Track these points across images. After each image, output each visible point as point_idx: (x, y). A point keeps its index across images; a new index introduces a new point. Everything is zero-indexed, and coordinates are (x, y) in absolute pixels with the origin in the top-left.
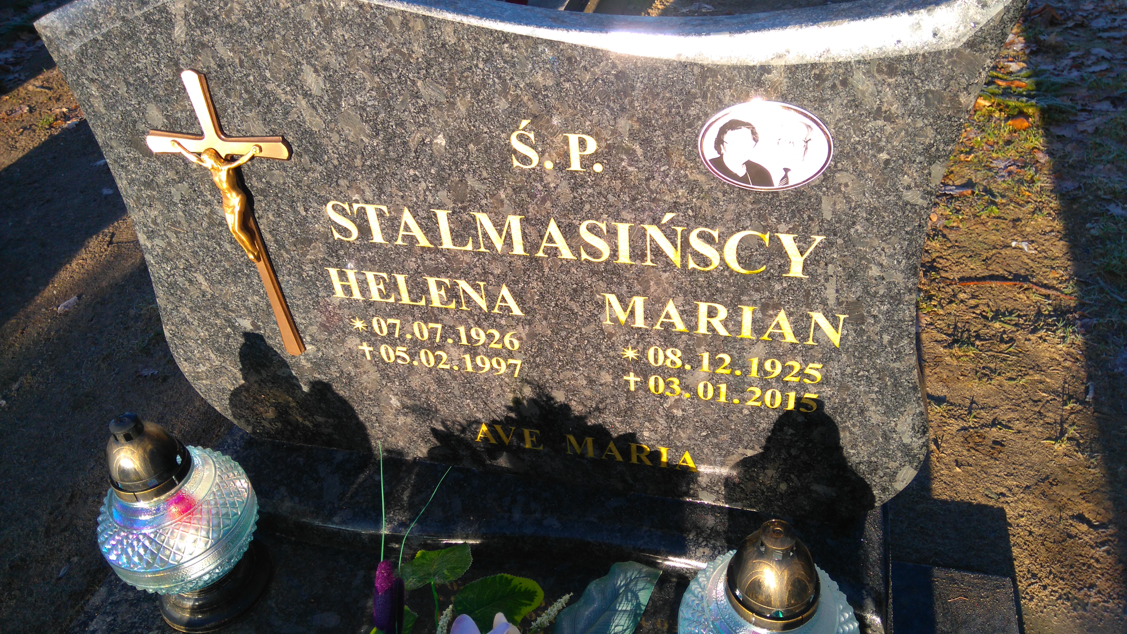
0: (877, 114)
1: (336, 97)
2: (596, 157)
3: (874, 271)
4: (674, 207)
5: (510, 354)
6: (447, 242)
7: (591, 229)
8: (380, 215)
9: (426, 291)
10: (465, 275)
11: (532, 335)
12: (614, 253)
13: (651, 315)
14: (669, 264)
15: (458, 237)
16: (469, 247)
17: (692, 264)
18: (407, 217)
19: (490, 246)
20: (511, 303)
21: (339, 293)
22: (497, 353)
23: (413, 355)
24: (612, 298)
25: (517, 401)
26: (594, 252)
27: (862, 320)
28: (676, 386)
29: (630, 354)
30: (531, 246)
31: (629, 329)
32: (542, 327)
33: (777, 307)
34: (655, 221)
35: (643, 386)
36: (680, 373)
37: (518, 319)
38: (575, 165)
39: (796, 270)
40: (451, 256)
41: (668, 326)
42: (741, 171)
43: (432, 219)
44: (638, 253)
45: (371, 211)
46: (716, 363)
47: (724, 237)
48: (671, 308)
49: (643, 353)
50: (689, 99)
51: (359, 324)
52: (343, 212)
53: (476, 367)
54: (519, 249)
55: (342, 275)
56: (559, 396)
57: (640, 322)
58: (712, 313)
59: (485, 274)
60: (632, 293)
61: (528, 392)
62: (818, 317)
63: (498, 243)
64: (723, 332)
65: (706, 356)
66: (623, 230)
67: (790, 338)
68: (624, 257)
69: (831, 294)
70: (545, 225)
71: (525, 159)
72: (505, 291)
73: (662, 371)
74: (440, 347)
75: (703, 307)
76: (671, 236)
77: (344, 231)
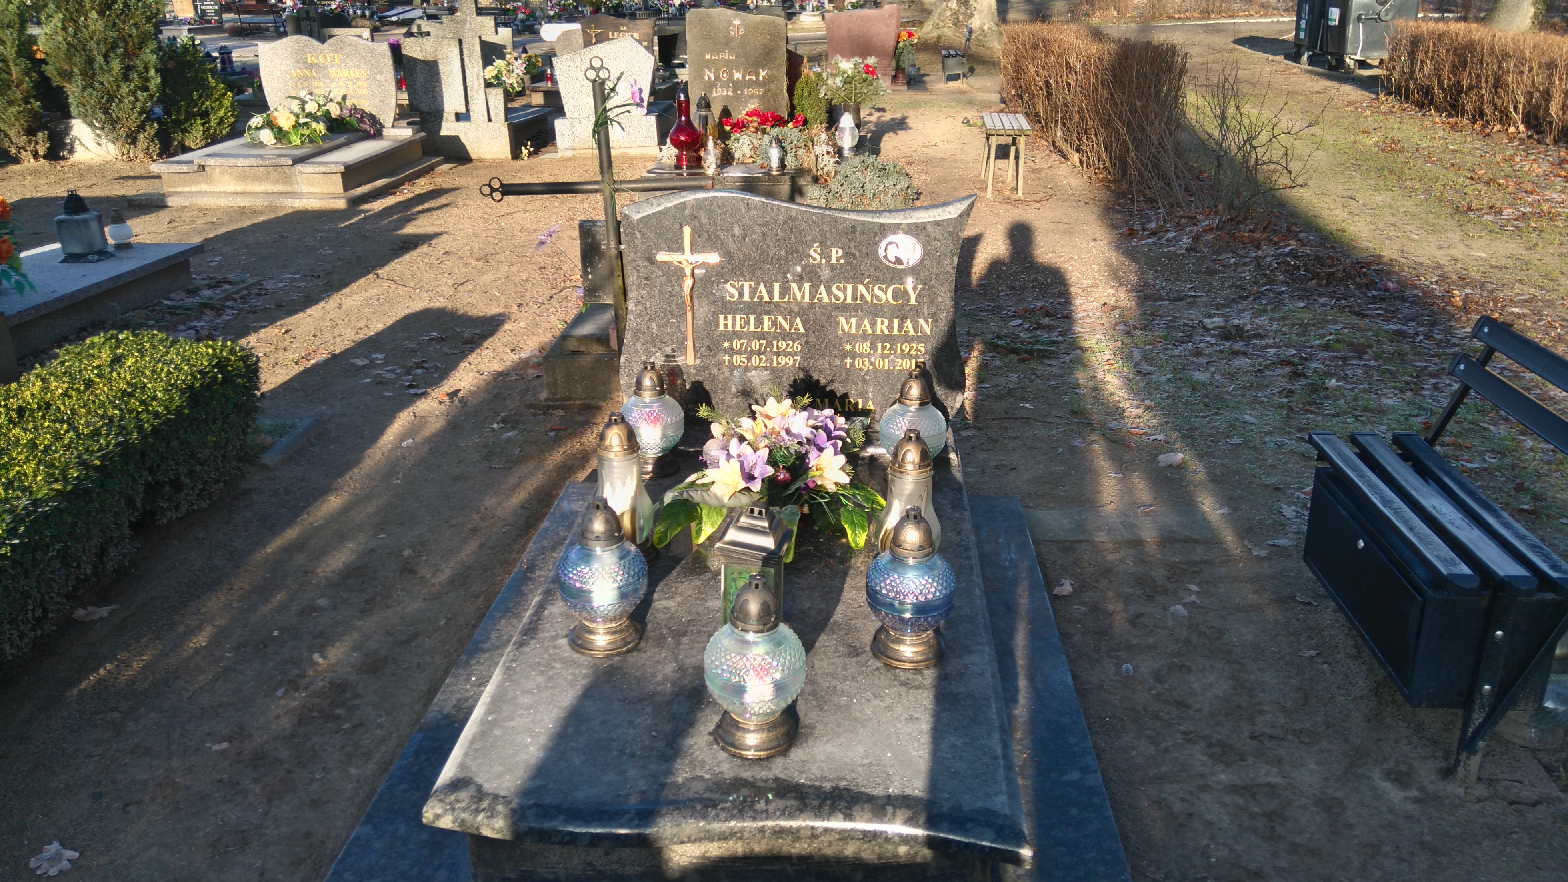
0: (935, 239)
1: (745, 236)
2: (842, 257)
3: (940, 299)
4: (869, 276)
5: (796, 354)
6: (776, 298)
7: (838, 288)
8: (750, 286)
9: (762, 323)
10: (781, 314)
11: (807, 342)
12: (845, 299)
13: (858, 326)
14: (866, 301)
15: (782, 296)
16: (786, 300)
17: (875, 301)
18: (762, 287)
19: (795, 299)
20: (800, 326)
21: (721, 328)
22: (790, 354)
23: (749, 359)
24: (843, 320)
25: (795, 381)
26: (838, 299)
27: (937, 321)
28: (867, 363)
29: (848, 347)
30: (812, 297)
31: (849, 334)
32: (812, 338)
33: (907, 318)
34: (862, 283)
35: (852, 364)
36: (868, 355)
37: (802, 334)
38: (834, 261)
39: (913, 301)
40: (777, 305)
41: (865, 331)
42: (893, 260)
43: (772, 287)
44: (854, 298)
45: (746, 285)
46: (883, 348)
47: (887, 288)
48: (866, 322)
49: (854, 347)
50: (876, 234)
51: (726, 344)
52: (734, 287)
53: (778, 363)
54: (807, 299)
55: (726, 318)
56: (816, 377)
57: (853, 331)
58: (882, 324)
59: (790, 313)
60: (851, 316)
61: (801, 376)
62: (921, 321)
63: (799, 296)
64: (886, 332)
65: (880, 345)
66: (850, 287)
67: (912, 332)
68: (849, 300)
69: (925, 310)
70: (819, 287)
71: (815, 259)
72: (798, 320)
73: (861, 355)
74: (763, 354)
75: (879, 320)
76: (867, 288)
77: (732, 296)
